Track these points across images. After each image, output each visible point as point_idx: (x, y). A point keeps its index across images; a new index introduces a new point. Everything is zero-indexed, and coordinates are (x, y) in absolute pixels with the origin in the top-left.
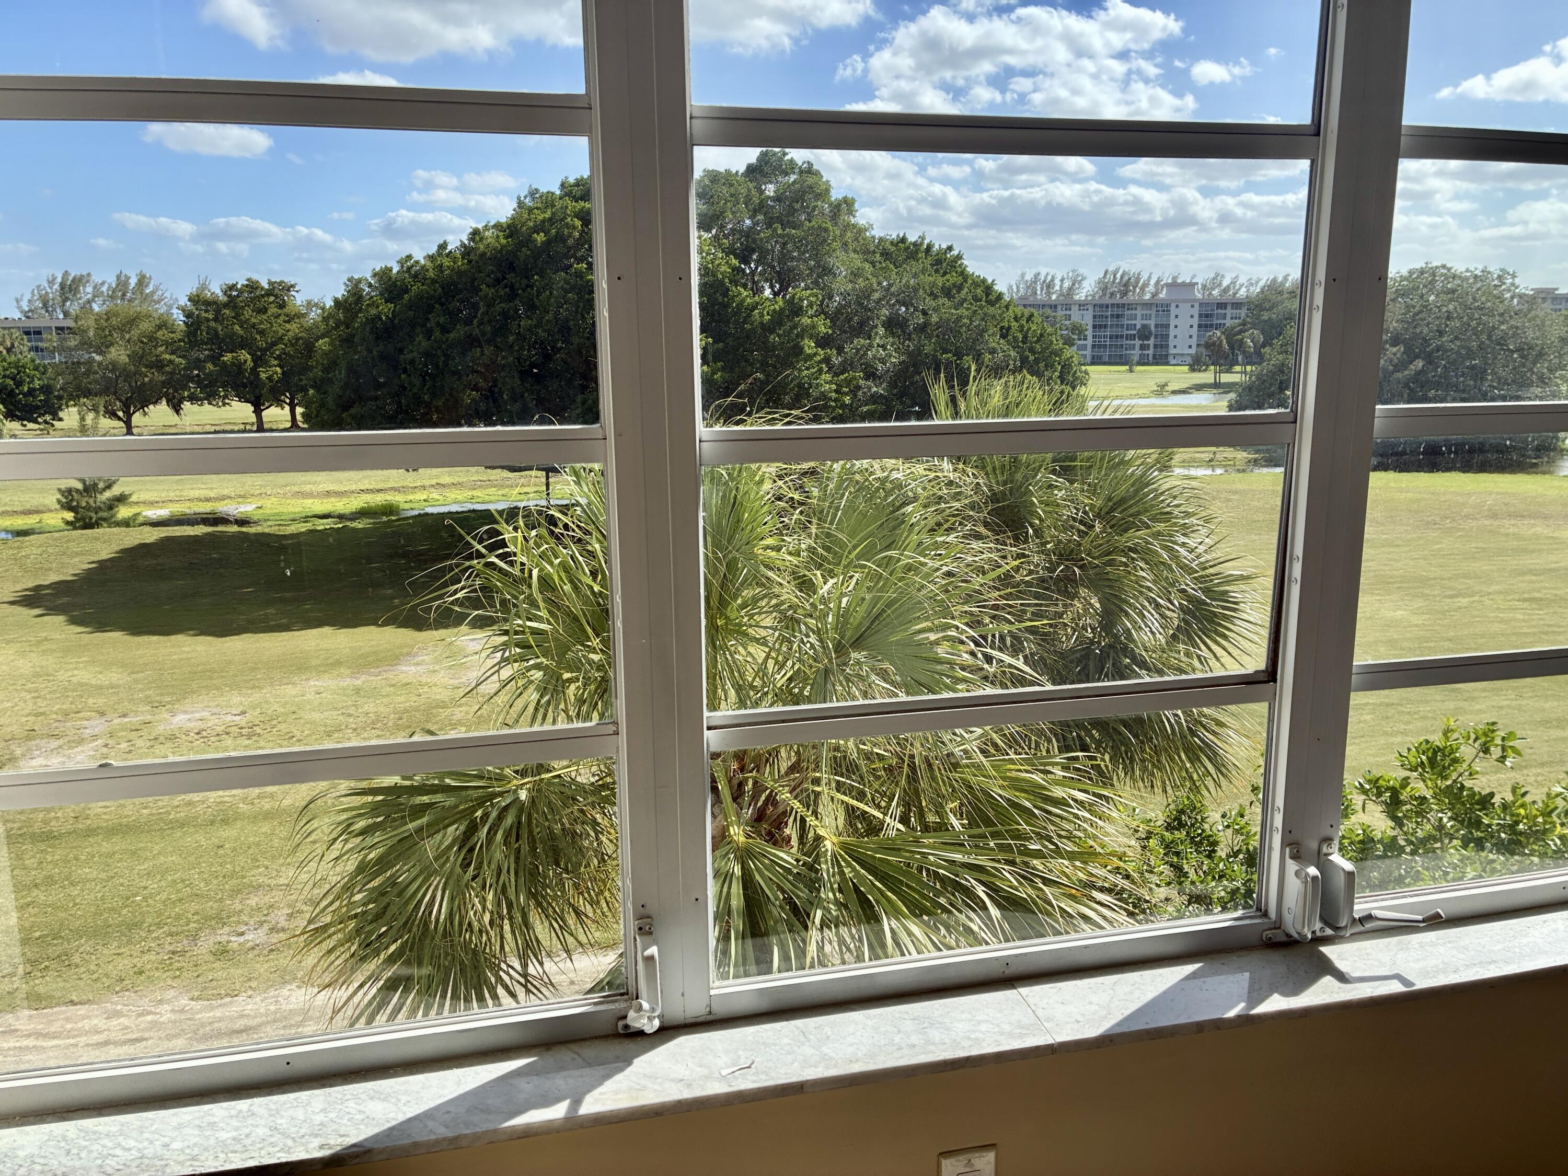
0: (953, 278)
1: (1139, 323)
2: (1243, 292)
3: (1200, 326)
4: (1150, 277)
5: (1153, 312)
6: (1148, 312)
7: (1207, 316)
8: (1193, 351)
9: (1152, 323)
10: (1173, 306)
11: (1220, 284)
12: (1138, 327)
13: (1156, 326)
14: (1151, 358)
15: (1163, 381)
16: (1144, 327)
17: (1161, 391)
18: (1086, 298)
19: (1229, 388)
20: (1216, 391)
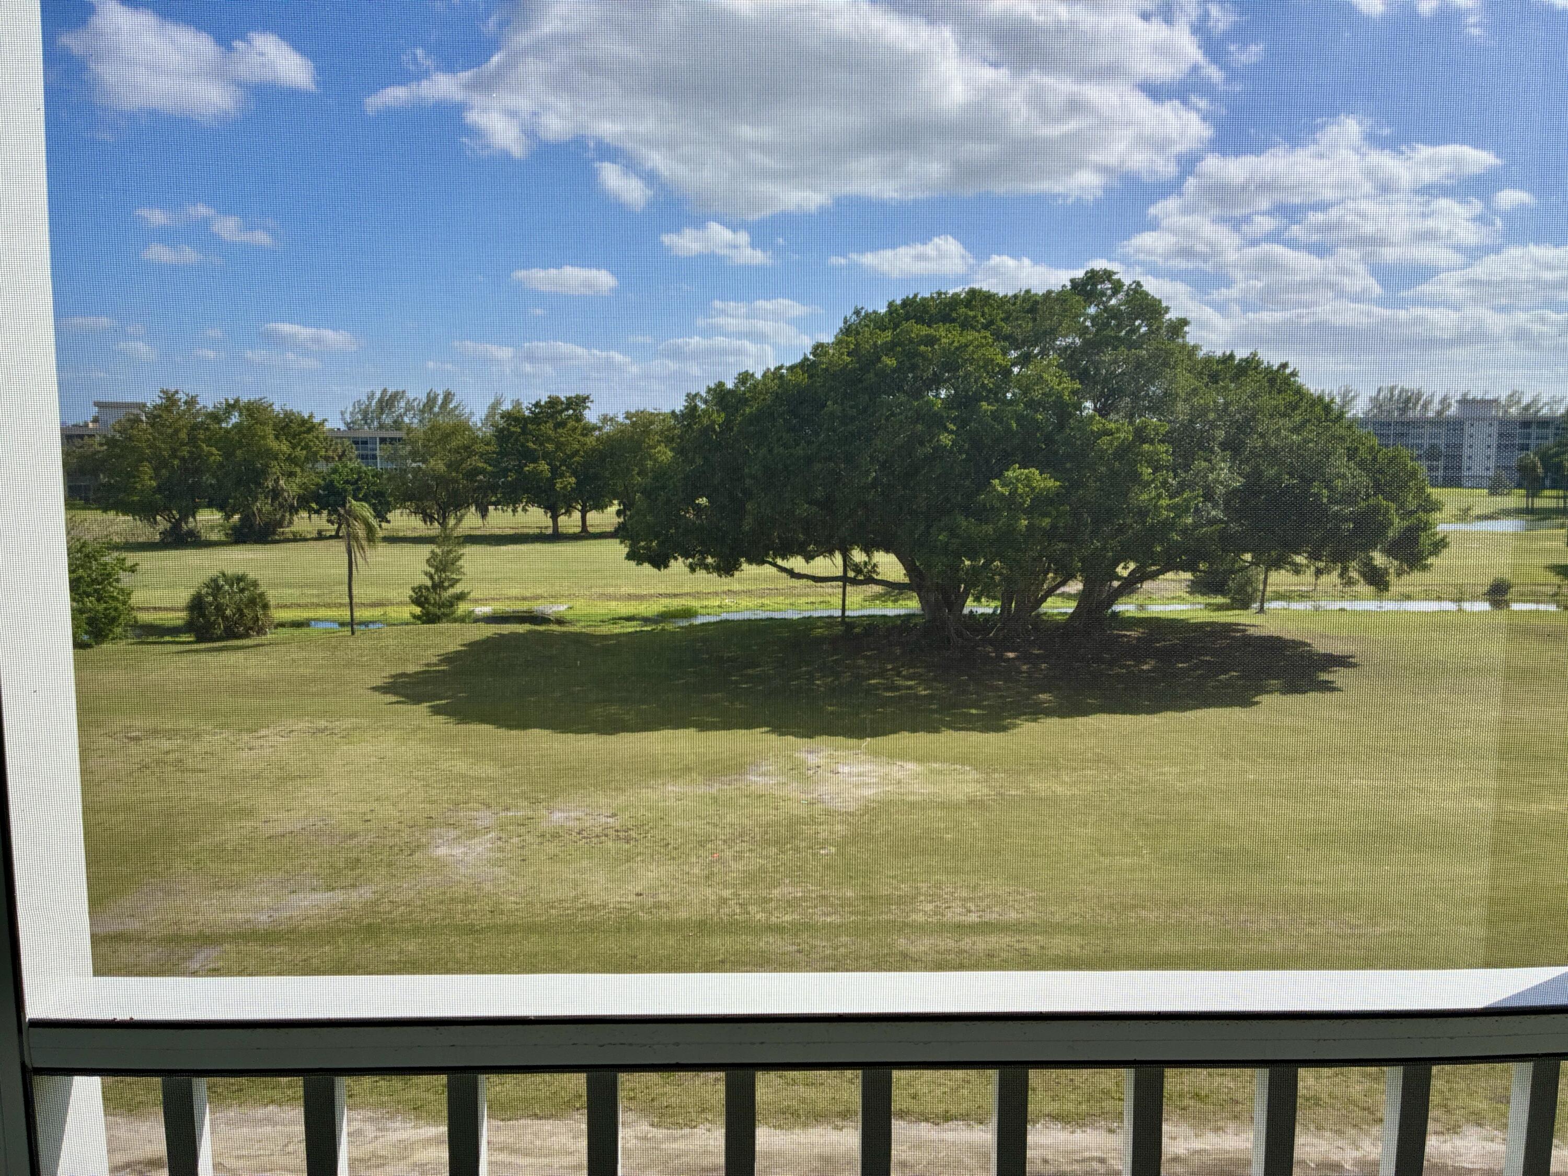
0: (1291, 398)
1: (1426, 442)
2: (1545, 411)
3: (1499, 447)
4: (1432, 395)
5: (1443, 431)
6: (1437, 431)
7: (1507, 435)
8: (1491, 473)
9: (1441, 442)
10: (1467, 424)
11: (1519, 402)
12: (1426, 447)
13: (1448, 446)
14: (1440, 479)
15: (1464, 506)
16: (1433, 446)
17: (1464, 515)
18: (1361, 415)
19: (1544, 515)
20: (1529, 517)
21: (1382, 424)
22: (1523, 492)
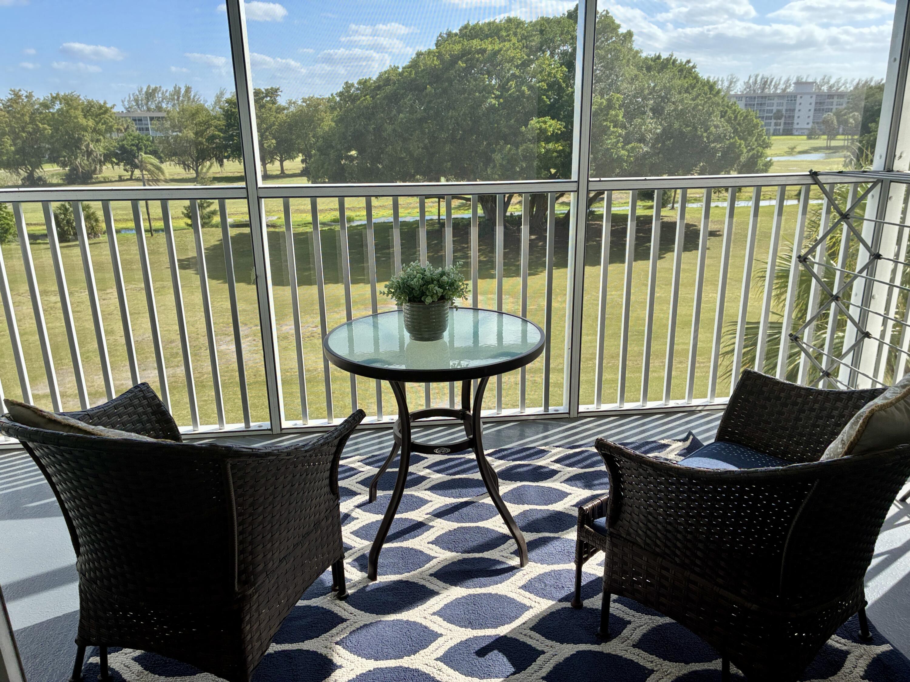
1: (775, 108)
2: (842, 88)
3: (815, 110)
4: (780, 80)
5: (785, 102)
6: (782, 101)
7: (820, 103)
8: (810, 126)
9: (784, 108)
10: (799, 97)
11: (828, 83)
12: (774, 111)
13: (786, 110)
14: (781, 131)
15: (793, 146)
16: (779, 111)
17: (791, 151)
18: (739, 93)
19: (836, 149)
20: (827, 151)
21: (751, 98)
22: (826, 137)
